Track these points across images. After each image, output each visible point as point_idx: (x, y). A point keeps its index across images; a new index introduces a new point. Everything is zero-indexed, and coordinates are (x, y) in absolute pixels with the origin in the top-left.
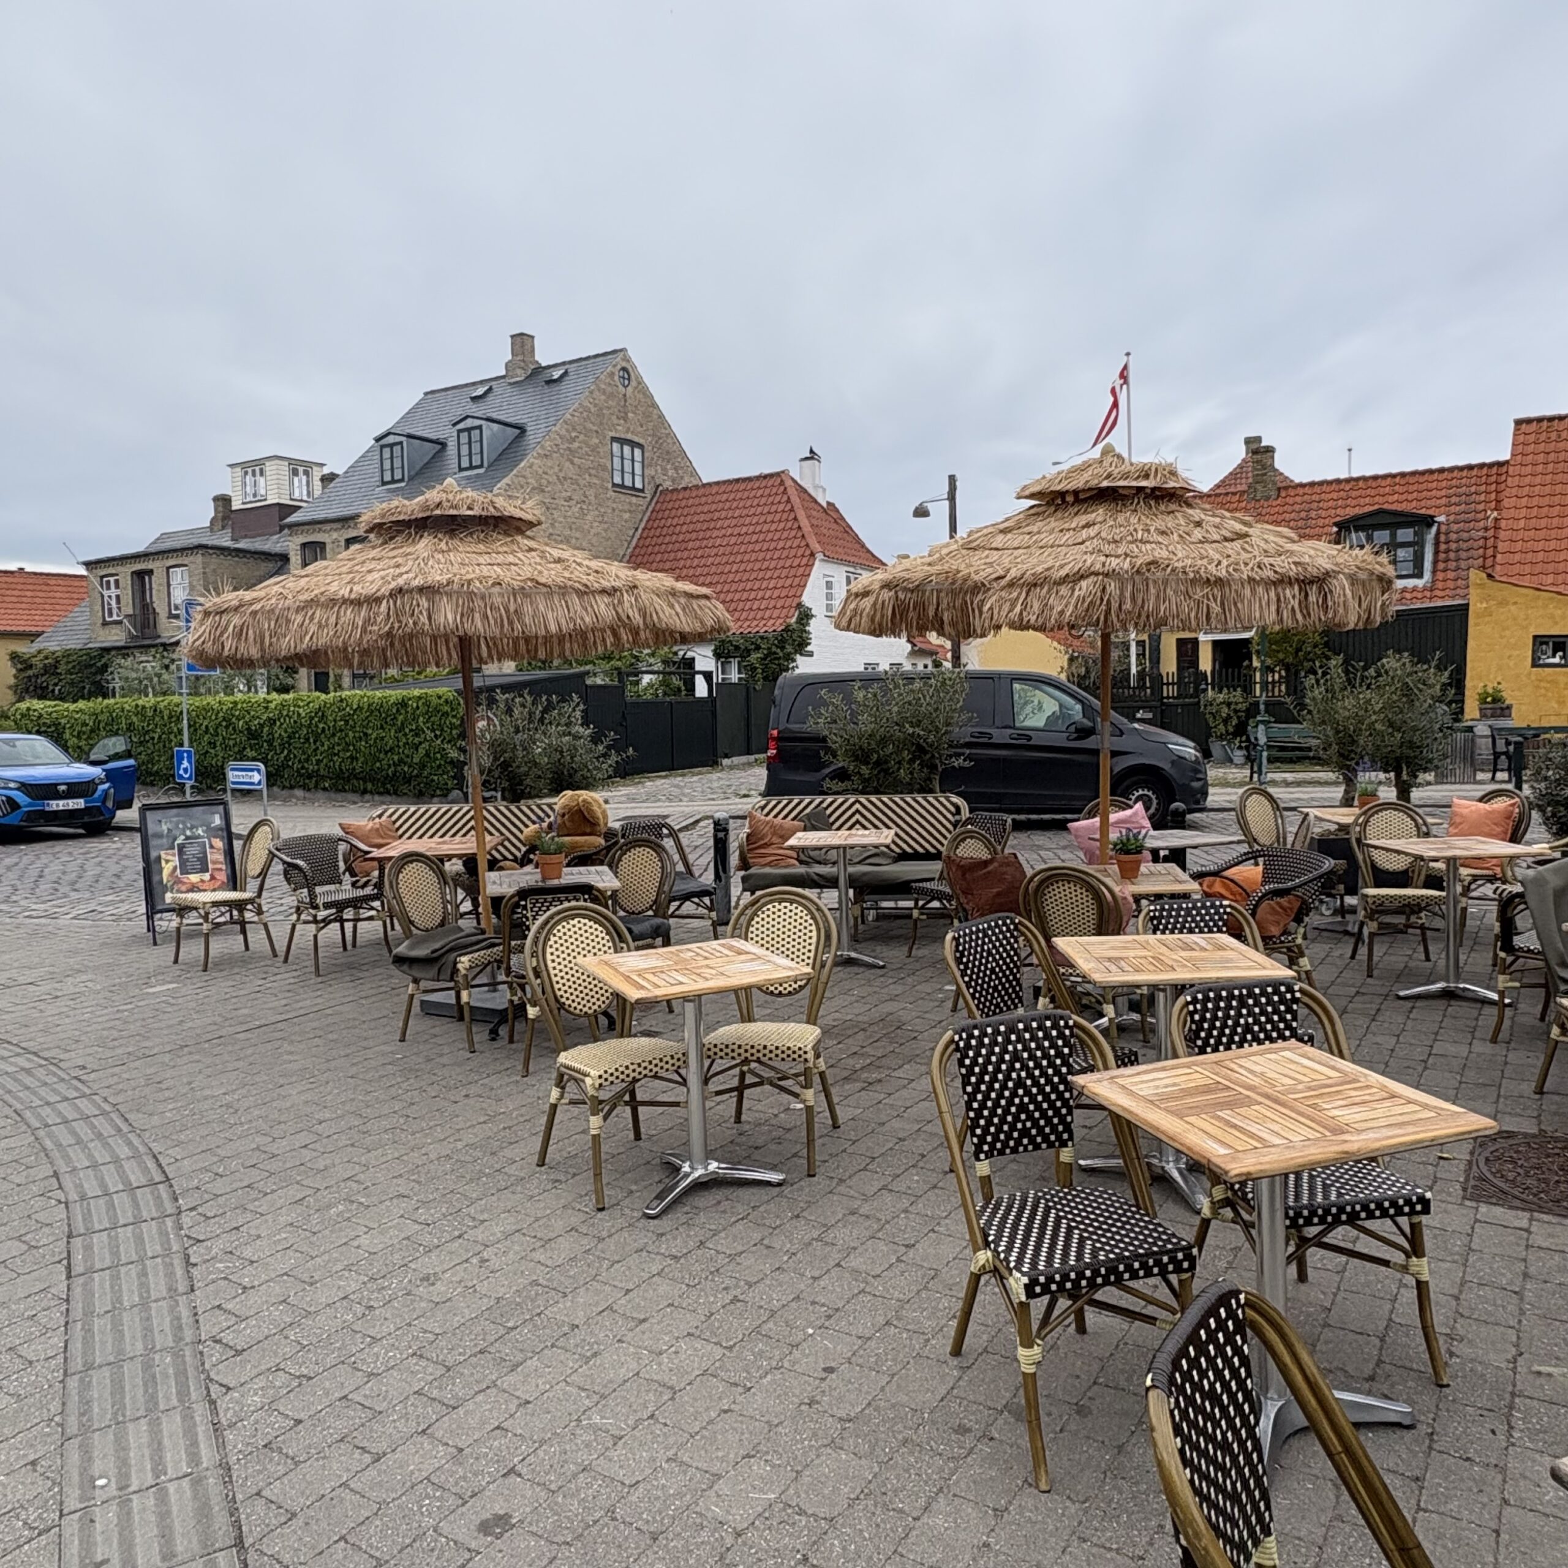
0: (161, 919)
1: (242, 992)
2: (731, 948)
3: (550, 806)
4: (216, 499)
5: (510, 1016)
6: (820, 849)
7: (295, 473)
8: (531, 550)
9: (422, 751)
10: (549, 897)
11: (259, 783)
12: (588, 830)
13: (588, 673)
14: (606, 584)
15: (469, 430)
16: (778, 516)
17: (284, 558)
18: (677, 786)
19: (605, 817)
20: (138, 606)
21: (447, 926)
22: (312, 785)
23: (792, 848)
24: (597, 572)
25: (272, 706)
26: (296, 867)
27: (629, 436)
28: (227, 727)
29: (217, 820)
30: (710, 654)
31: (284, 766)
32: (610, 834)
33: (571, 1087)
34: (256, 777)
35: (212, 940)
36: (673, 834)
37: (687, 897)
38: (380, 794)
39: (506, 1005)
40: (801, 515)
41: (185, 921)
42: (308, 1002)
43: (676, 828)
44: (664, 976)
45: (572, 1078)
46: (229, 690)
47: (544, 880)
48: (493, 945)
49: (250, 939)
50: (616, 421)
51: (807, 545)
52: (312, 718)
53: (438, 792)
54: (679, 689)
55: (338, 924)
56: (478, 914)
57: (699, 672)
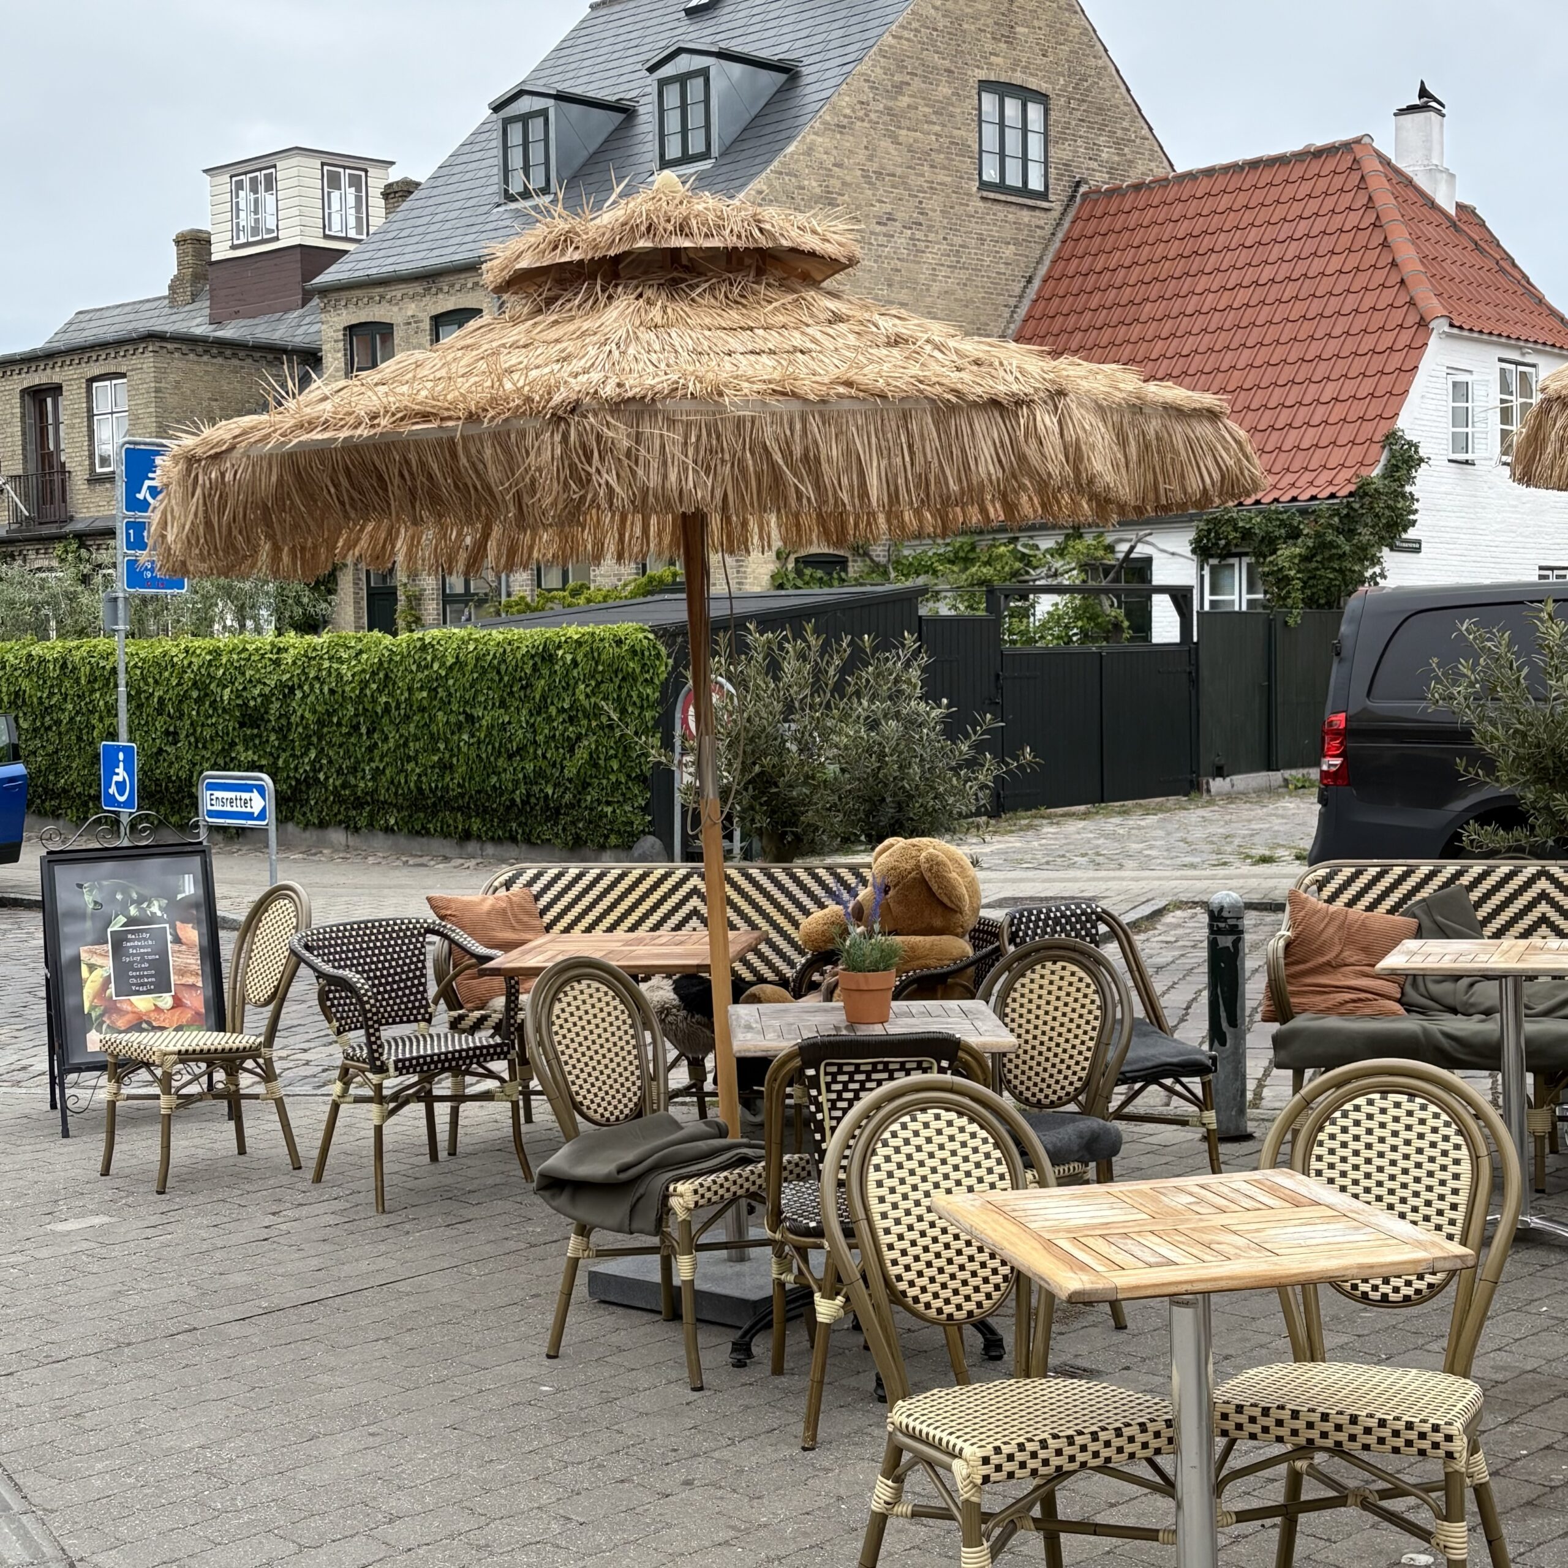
0: (76, 1084)
1: (235, 1239)
2: (1274, 1190)
3: (854, 869)
4: (180, 241)
5: (776, 1317)
6: (1456, 977)
7: (334, 182)
8: (837, 318)
9: (582, 753)
10: (866, 1063)
11: (262, 815)
12: (938, 922)
13: (923, 591)
14: (1000, 389)
15: (682, 79)
16: (1346, 240)
17: (311, 358)
18: (1113, 836)
19: (975, 893)
20: (32, 456)
21: (648, 1117)
22: (362, 822)
23: (1392, 975)
24: (977, 363)
25: (288, 658)
26: (343, 984)
27: (1018, 78)
28: (199, 701)
29: (189, 887)
30: (1186, 549)
31: (309, 781)
32: (985, 933)
33: (918, 1480)
34: (257, 803)
35: (176, 1128)
36: (1119, 932)
37: (1153, 1075)
38: (497, 840)
39: (768, 1291)
40: (1399, 236)
41: (125, 1091)
42: (363, 1266)
43: (1125, 919)
44: (1130, 1245)
45: (920, 1459)
46: (203, 625)
47: (851, 1025)
48: (745, 1161)
49: (247, 1132)
50: (989, 47)
51: (1412, 303)
52: (365, 684)
53: (613, 840)
54: (1117, 626)
55: (422, 1106)
56: (701, 1095)
57: (1162, 590)
